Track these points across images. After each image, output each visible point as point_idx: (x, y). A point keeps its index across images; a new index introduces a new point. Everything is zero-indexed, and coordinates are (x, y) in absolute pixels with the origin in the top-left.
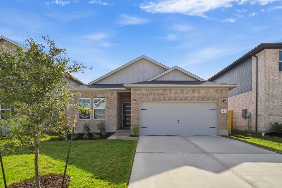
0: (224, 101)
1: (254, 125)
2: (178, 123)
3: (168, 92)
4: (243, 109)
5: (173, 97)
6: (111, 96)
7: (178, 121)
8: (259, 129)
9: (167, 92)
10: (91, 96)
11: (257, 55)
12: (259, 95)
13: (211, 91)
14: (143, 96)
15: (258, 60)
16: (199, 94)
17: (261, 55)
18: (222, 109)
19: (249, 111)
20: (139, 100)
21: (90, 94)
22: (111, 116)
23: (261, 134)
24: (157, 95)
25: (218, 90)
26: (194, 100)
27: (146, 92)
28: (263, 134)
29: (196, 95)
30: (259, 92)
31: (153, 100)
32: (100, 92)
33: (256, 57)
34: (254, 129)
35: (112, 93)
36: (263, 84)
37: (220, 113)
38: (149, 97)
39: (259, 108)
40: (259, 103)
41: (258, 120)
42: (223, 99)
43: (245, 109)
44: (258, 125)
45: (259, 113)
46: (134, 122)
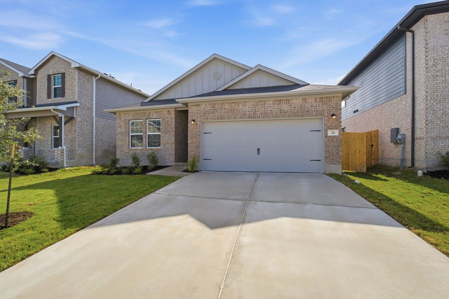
0: (333, 115)
1: (409, 156)
2: (258, 153)
3: (241, 106)
4: (393, 127)
5: (247, 113)
6: (168, 116)
7: (258, 149)
8: (417, 164)
9: (239, 106)
10: (144, 117)
11: (413, 28)
12: (417, 102)
13: (311, 100)
14: (205, 113)
15: (415, 37)
16: (290, 106)
17: (419, 28)
18: (330, 129)
19: (402, 131)
20: (199, 119)
21: (142, 114)
22: (168, 143)
23: (416, 173)
24: (224, 111)
25: (322, 98)
26: (282, 115)
27: (209, 108)
28: (420, 173)
29: (285, 107)
30: (417, 95)
31: (218, 118)
32: (154, 111)
33: (413, 32)
34: (409, 164)
35: (169, 111)
36: (423, 80)
37: (326, 136)
38: (213, 114)
39: (417, 125)
40: (417, 117)
41: (416, 147)
42: (332, 113)
43: (397, 127)
44: (416, 157)
45: (418, 134)
46: (192, 151)
